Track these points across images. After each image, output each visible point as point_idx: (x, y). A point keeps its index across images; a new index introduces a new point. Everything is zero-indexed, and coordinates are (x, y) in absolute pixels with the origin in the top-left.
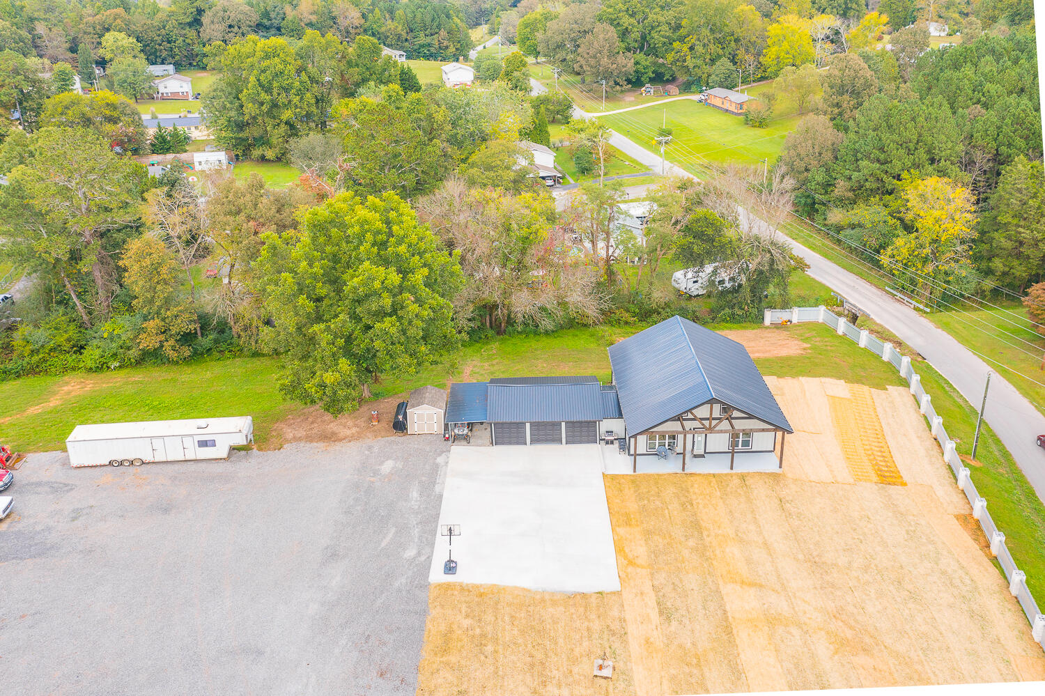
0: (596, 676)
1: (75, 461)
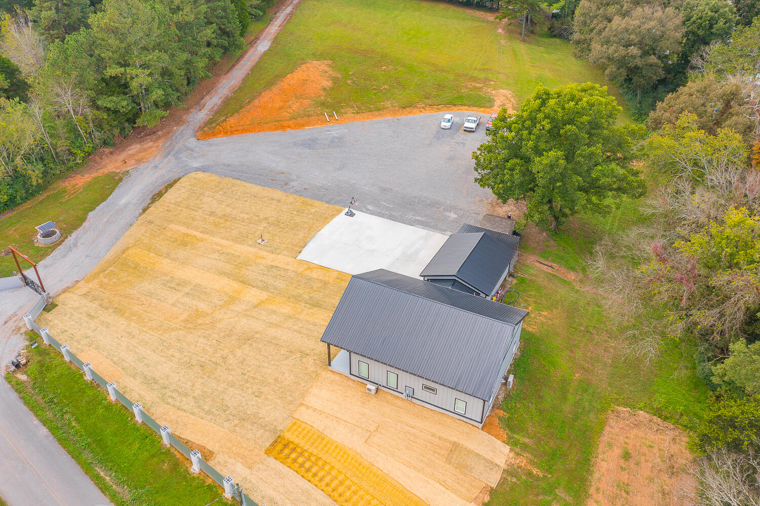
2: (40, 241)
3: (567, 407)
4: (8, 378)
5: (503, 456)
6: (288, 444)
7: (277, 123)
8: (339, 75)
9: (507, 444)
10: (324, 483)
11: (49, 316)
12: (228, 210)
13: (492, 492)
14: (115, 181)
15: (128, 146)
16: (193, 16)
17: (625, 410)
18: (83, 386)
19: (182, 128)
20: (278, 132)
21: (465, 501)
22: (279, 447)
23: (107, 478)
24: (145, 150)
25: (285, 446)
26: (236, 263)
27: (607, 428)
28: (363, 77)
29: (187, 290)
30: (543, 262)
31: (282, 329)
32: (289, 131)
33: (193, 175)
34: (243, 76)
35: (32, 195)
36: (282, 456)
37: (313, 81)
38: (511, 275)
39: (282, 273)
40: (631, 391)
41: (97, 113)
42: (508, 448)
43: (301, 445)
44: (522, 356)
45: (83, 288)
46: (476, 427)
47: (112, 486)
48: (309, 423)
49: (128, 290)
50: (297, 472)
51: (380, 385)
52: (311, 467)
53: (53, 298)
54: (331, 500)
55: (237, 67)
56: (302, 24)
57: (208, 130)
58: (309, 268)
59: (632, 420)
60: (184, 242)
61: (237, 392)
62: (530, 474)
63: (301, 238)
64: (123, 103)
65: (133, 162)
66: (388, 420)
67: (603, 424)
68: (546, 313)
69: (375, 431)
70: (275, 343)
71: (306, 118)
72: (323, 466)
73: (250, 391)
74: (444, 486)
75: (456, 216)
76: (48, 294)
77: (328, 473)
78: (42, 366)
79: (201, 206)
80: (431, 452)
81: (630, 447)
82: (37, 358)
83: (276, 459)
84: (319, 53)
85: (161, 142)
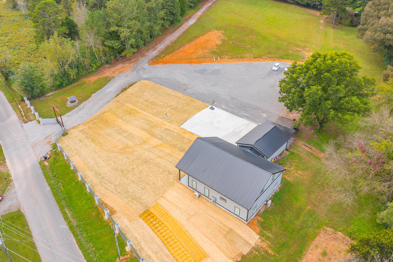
2: (69, 104)
3: (297, 223)
4: (40, 163)
5: (255, 240)
6: (151, 214)
7: (189, 60)
8: (226, 39)
9: (259, 235)
10: (162, 235)
11: (64, 138)
12: (155, 100)
13: (243, 257)
14: (108, 80)
15: (117, 65)
16: (155, 5)
17: (330, 229)
18: (69, 172)
19: (143, 58)
20: (188, 64)
21: (227, 258)
22: (146, 214)
23: (69, 214)
24: (124, 67)
25: (149, 215)
26: (151, 125)
27: (318, 238)
28: (239, 40)
29: (125, 135)
30: (307, 146)
31: (164, 160)
32: (194, 64)
33: (142, 81)
34: (178, 36)
35: (71, 83)
36: (146, 219)
37: (212, 41)
38: (287, 150)
39: (171, 133)
40: (337, 221)
41: (104, 48)
42: (258, 236)
43: (156, 216)
44: (280, 192)
45: (81, 128)
46: (244, 223)
47: (70, 218)
48: (163, 206)
49: (100, 131)
50: (151, 228)
51: (201, 194)
52: (158, 227)
53: (67, 130)
54: (163, 244)
55: (177, 31)
56: (214, 12)
57: (155, 61)
58: (184, 132)
59: (333, 236)
60: (130, 112)
61: (134, 186)
62: (267, 252)
63: (185, 117)
64: (116, 44)
65: (117, 72)
66: (201, 211)
67: (316, 235)
68: (300, 172)
69: (193, 215)
70: (158, 165)
71: (204, 59)
72: (164, 227)
73: (141, 186)
74: (219, 249)
75: (266, 116)
76: (65, 128)
77: (165, 231)
78: (55, 160)
79: (142, 96)
80: (217, 231)
81: (328, 250)
82: (54, 156)
83: (143, 220)
84: (219, 27)
85: (132, 65)
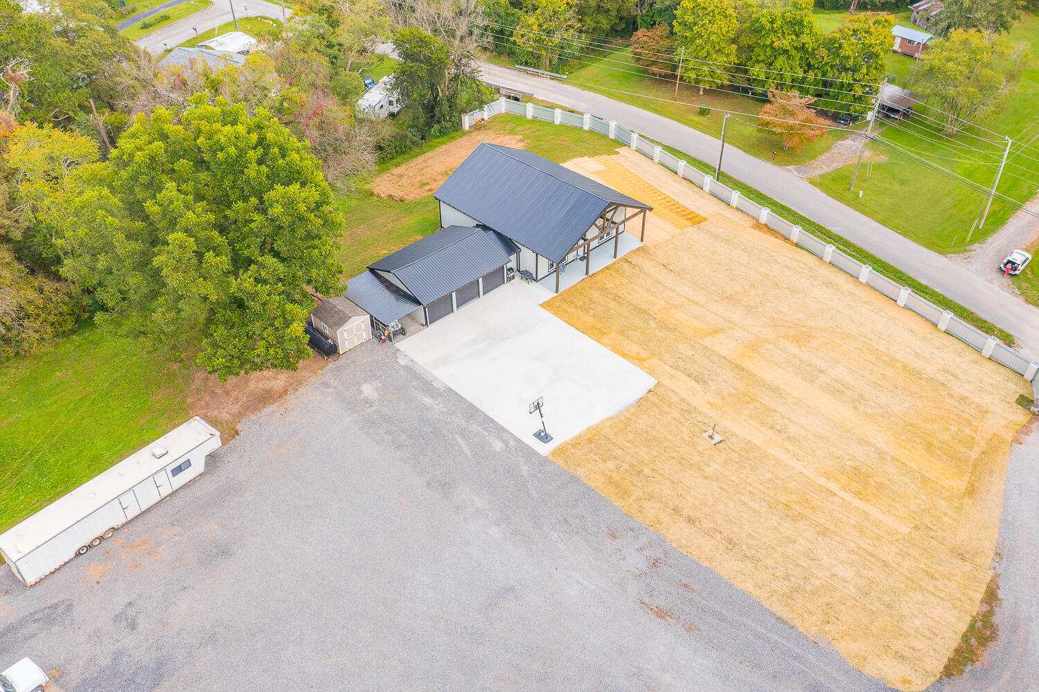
0: (715, 445)
1: (30, 579)
22: (696, 220)
25: (690, 219)
36: (693, 215)
58: (642, 360)
83: (699, 215)
